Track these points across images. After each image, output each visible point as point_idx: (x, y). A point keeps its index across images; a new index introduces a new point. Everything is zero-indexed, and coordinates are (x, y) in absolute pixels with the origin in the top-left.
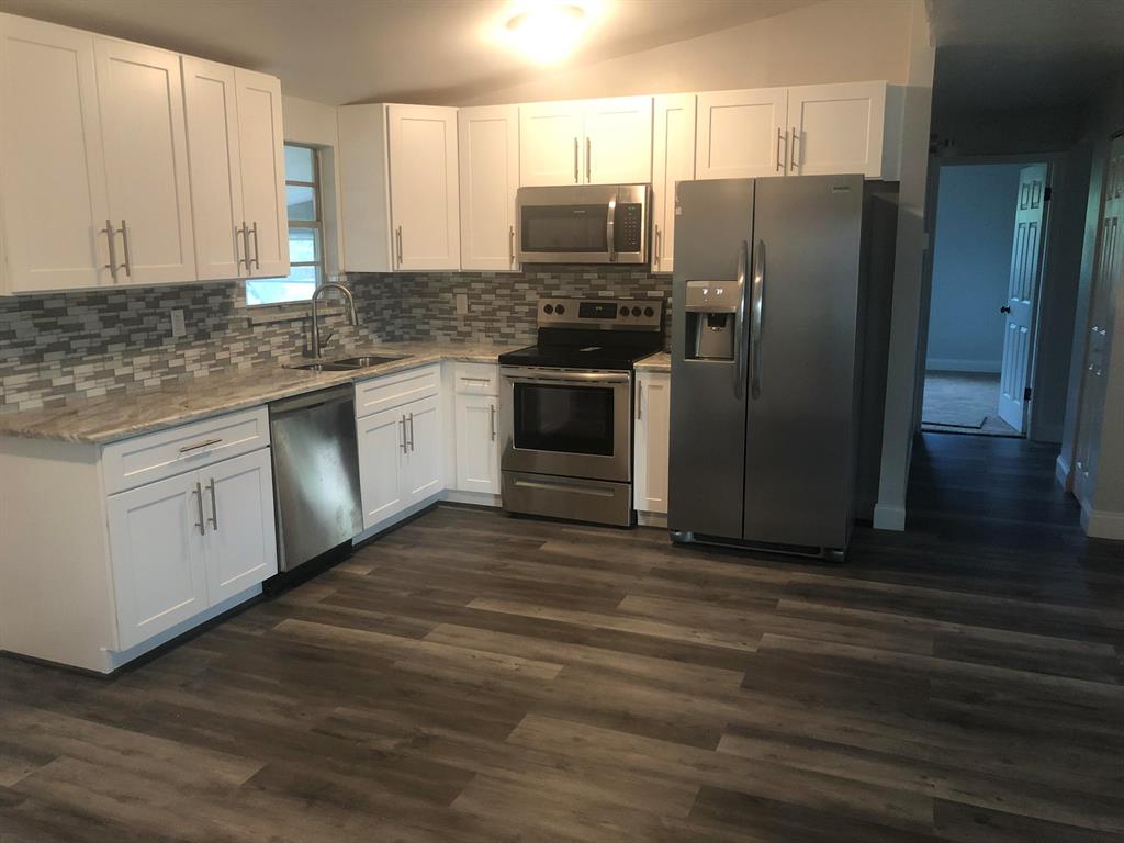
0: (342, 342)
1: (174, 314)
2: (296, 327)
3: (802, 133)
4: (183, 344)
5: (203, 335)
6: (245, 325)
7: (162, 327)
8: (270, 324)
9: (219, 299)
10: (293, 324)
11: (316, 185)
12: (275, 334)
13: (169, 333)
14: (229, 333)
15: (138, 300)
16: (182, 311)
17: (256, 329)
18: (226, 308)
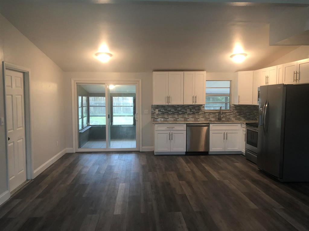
0: (231, 118)
1: (187, 110)
2: (217, 114)
3: (299, 72)
4: (189, 114)
5: (194, 113)
6: (204, 113)
7: (185, 111)
8: (210, 113)
9: (198, 108)
10: (216, 113)
11: (230, 88)
12: (211, 115)
13: (186, 112)
14: (199, 114)
15: (181, 107)
16: (189, 110)
17: (206, 114)
18: (199, 109)
